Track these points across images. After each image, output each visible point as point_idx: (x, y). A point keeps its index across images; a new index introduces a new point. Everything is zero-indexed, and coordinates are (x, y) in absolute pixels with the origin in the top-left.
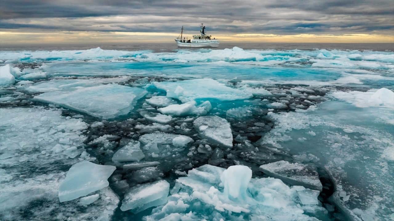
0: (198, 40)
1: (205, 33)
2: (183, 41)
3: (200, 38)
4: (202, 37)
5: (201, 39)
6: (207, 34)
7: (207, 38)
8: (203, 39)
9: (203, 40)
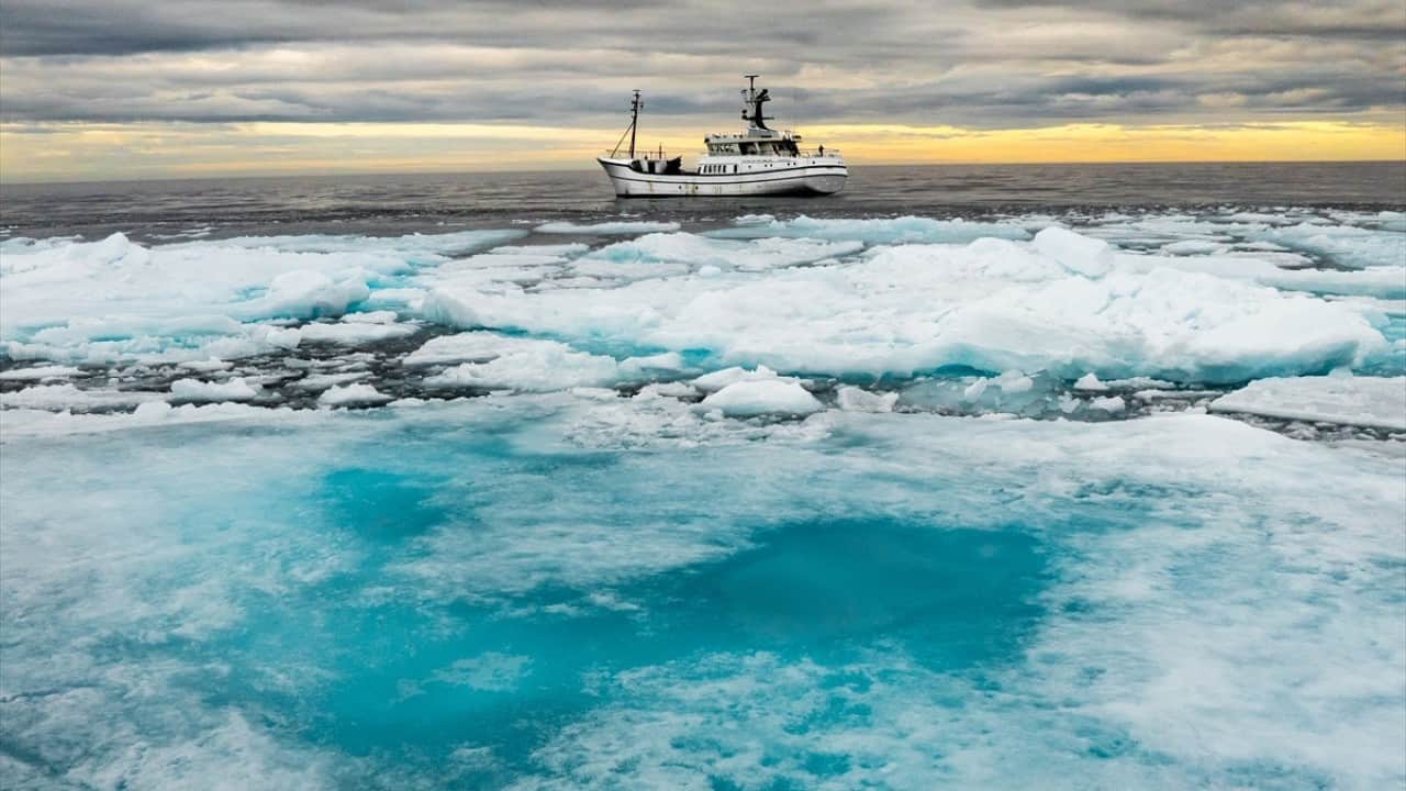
0: (739, 159)
1: (765, 122)
2: (645, 166)
3: (745, 148)
4: (761, 144)
5: (753, 153)
6: (780, 129)
7: (781, 148)
8: (763, 153)
9: (763, 158)
